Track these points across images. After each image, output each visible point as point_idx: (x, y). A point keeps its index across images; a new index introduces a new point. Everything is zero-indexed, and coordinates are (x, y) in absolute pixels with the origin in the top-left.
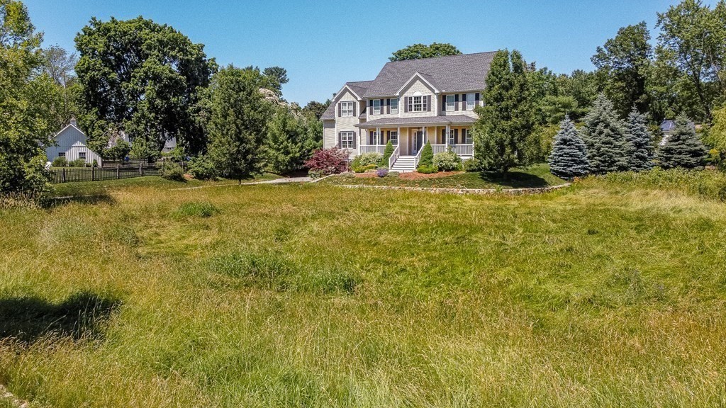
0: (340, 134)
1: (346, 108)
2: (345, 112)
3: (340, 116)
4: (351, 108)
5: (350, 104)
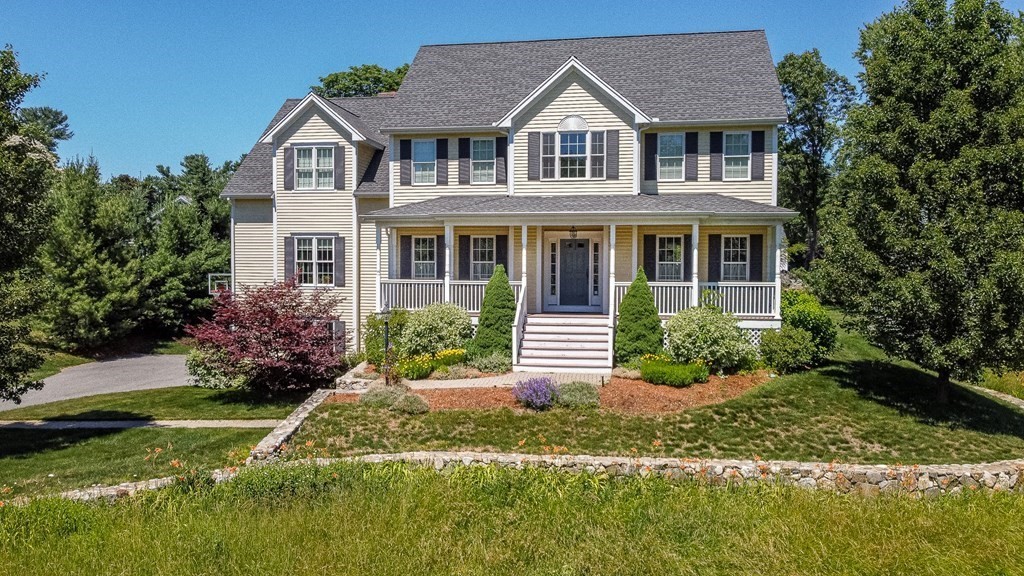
0: (288, 242)
1: (312, 164)
2: (308, 174)
3: (289, 186)
4: (329, 164)
5: (324, 151)
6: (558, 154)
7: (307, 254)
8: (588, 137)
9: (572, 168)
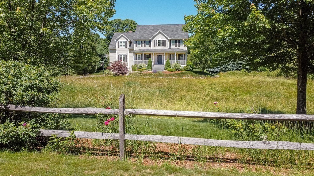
0: (119, 55)
2: (121, 45)
3: (119, 47)
4: (125, 44)
6: (158, 43)
7: (121, 57)
8: (162, 41)
9: (160, 45)
